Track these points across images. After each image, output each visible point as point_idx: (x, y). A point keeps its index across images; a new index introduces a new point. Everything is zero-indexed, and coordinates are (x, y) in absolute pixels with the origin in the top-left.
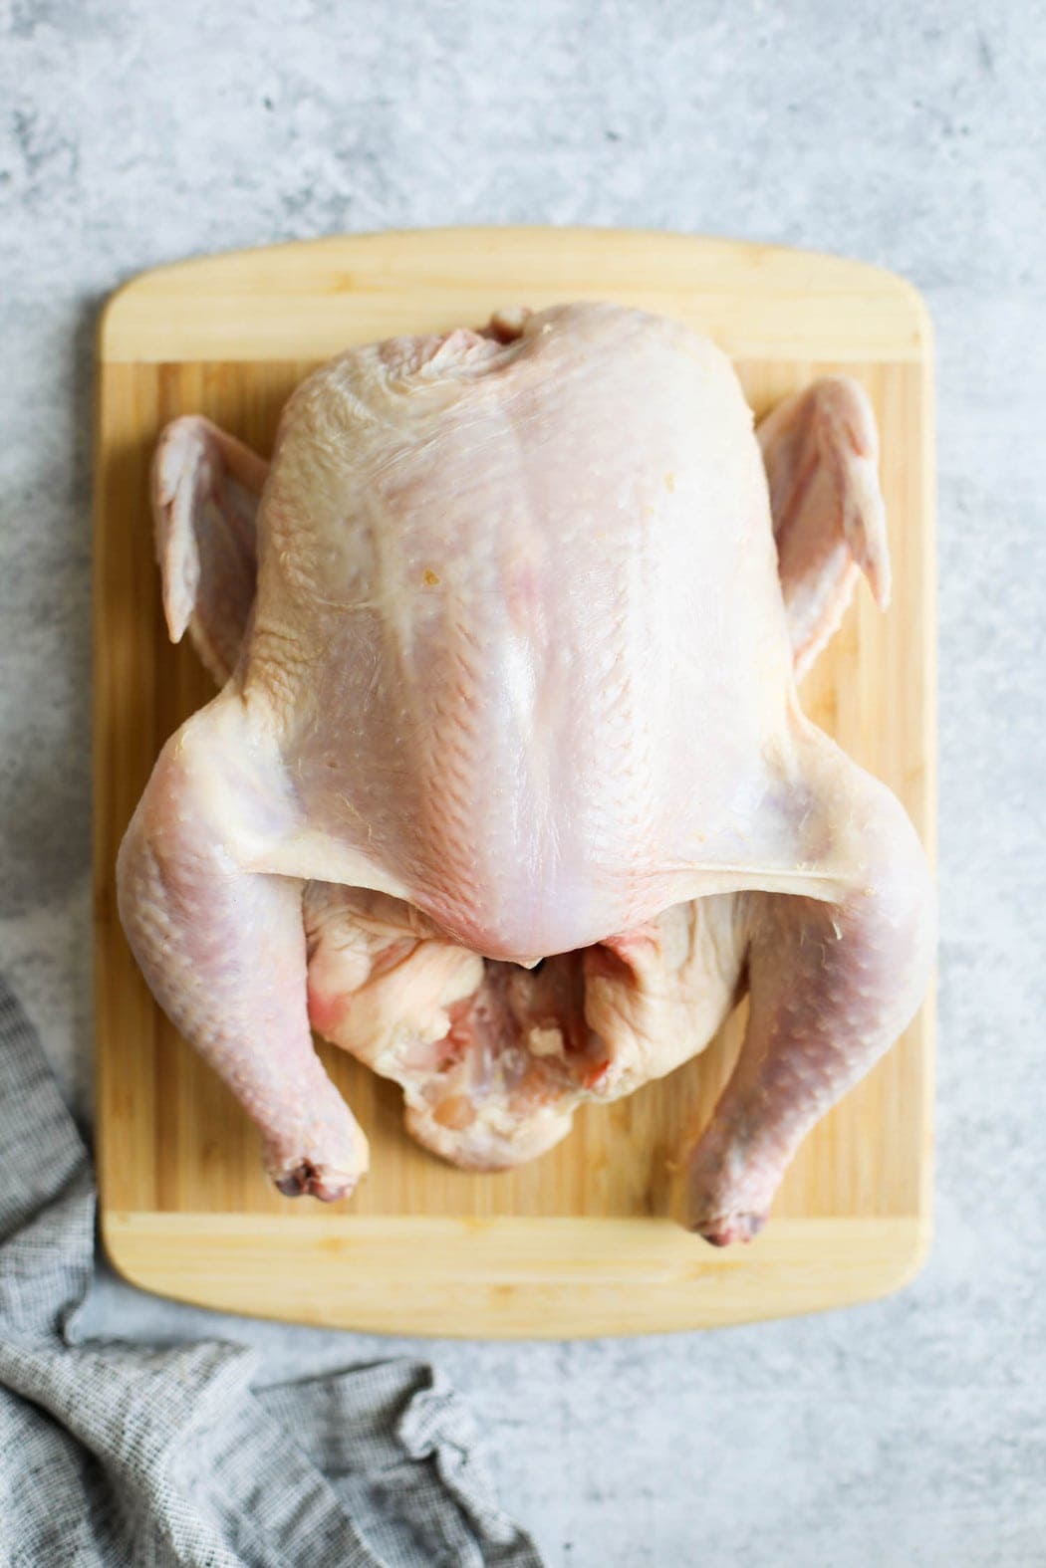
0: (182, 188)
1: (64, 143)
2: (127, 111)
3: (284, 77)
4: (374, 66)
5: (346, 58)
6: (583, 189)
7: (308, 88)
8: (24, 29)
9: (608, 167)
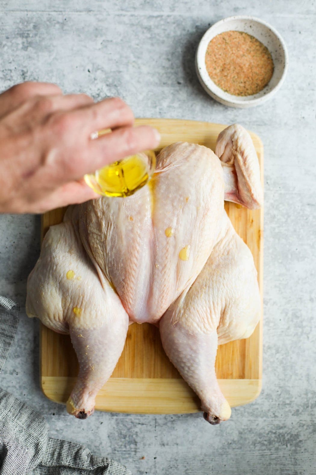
2: (52, 71)
3: (93, 64)
4: (117, 62)
5: (110, 60)
6: (171, 96)
7: (100, 67)
8: (25, 48)
9: (178, 91)
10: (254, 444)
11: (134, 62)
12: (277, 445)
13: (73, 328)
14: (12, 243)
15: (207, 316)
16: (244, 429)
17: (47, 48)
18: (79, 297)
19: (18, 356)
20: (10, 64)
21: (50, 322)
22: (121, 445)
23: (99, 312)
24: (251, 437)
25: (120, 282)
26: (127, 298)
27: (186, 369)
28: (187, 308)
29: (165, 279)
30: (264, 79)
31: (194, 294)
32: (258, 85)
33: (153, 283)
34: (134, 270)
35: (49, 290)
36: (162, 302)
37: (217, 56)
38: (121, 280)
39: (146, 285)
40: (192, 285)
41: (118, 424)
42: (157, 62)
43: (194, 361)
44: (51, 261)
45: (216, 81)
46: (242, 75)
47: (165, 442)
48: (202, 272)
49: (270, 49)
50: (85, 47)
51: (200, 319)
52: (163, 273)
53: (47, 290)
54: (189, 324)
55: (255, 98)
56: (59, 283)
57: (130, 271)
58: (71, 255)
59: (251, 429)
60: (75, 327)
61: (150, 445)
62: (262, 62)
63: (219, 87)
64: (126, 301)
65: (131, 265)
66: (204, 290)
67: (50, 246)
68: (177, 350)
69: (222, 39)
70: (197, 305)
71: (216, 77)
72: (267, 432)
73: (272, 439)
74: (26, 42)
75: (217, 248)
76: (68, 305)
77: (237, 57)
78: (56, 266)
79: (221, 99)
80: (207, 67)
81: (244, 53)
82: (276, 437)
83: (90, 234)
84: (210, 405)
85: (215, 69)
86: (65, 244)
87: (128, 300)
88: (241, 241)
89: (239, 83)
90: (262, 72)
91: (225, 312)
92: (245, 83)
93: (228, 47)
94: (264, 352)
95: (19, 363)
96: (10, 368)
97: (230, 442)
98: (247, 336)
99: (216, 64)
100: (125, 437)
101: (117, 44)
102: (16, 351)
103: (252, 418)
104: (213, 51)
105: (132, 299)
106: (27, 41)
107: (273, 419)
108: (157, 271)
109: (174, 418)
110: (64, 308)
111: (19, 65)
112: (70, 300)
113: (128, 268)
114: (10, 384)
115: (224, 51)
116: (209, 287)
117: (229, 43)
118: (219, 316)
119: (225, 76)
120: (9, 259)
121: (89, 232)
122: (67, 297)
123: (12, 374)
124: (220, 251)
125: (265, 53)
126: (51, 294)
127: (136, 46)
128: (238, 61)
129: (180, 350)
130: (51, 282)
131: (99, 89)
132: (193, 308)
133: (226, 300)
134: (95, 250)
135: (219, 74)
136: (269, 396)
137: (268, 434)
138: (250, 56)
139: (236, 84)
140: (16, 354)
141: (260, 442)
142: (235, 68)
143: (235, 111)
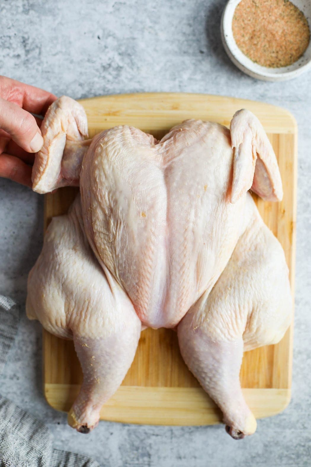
0: (72, 62)
1: (37, 47)
2: (56, 38)
3: (104, 30)
4: (131, 28)
5: (122, 25)
6: (192, 67)
7: (111, 33)
8: (26, 12)
9: (200, 61)
10: (281, 457)
11: (150, 27)
12: (305, 459)
13: (77, 336)
14: (12, 233)
15: (232, 321)
16: (269, 442)
17: (52, 12)
18: (85, 302)
19: (19, 360)
20: (9, 30)
21: (52, 328)
22: (134, 458)
23: (107, 319)
24: (277, 450)
25: (134, 286)
26: (142, 302)
27: (208, 380)
28: (210, 312)
29: (184, 280)
30: (299, 48)
31: (217, 295)
32: (292, 55)
33: (170, 284)
34: (148, 272)
35: (51, 292)
36: (181, 306)
37: (246, 22)
38: (134, 284)
39: (163, 287)
40: (215, 285)
41: (129, 435)
42: (176, 27)
43: (217, 371)
44: (53, 259)
45: (244, 50)
46: (274, 44)
47: (182, 455)
48: (226, 269)
49: (306, 14)
50: (95, 10)
51: (224, 324)
52: (181, 273)
53: (48, 292)
54: (212, 330)
55: (289, 71)
56: (62, 285)
57: (144, 273)
58: (75, 253)
59: (278, 442)
60: (79, 335)
61: (165, 458)
62: (297, 29)
63: (248, 57)
64: (140, 306)
65: (146, 268)
66: (228, 292)
67: (52, 241)
68: (197, 359)
69: (252, 2)
70: (221, 308)
71: (244, 45)
72: (295, 445)
73: (300, 452)
74: (27, 5)
75: (242, 241)
76: (72, 310)
77: (269, 22)
78: (59, 265)
79: (250, 71)
80: (234, 34)
81: (276, 18)
82: (304, 450)
83: (96, 233)
84: (233, 418)
85: (243, 36)
86: (70, 240)
87: (143, 305)
88: (270, 234)
89: (270, 53)
90: (297, 40)
91: (252, 317)
92: (277, 52)
93: (259, 12)
94: (295, 357)
95: (20, 368)
96: (10, 373)
97: (254, 455)
98: (276, 341)
99: (244, 31)
100: (137, 449)
101: (131, 6)
102: (17, 354)
103: (278, 430)
104: (241, 16)
105: (147, 304)
106: (28, 3)
107: (302, 431)
108: (174, 272)
109: (192, 429)
110: (67, 313)
111: (19, 31)
112: (74, 304)
113: (142, 271)
114: (11, 390)
115: (254, 16)
116: (234, 288)
117: (260, 6)
118: (245, 321)
119: (255, 45)
120: (8, 251)
121: (95, 231)
122: (70, 300)
123: (12, 378)
124: (246, 245)
125: (301, 18)
126: (53, 297)
127: (153, 10)
128: (270, 27)
129: (201, 359)
130: (53, 282)
131: (110, 59)
132: (216, 312)
133: (253, 303)
134: (102, 251)
135: (247, 42)
136: (298, 406)
137: (296, 447)
138: (283, 22)
139: (267, 53)
140: (17, 357)
141: (286, 456)
142: (266, 36)
143: (265, 84)
